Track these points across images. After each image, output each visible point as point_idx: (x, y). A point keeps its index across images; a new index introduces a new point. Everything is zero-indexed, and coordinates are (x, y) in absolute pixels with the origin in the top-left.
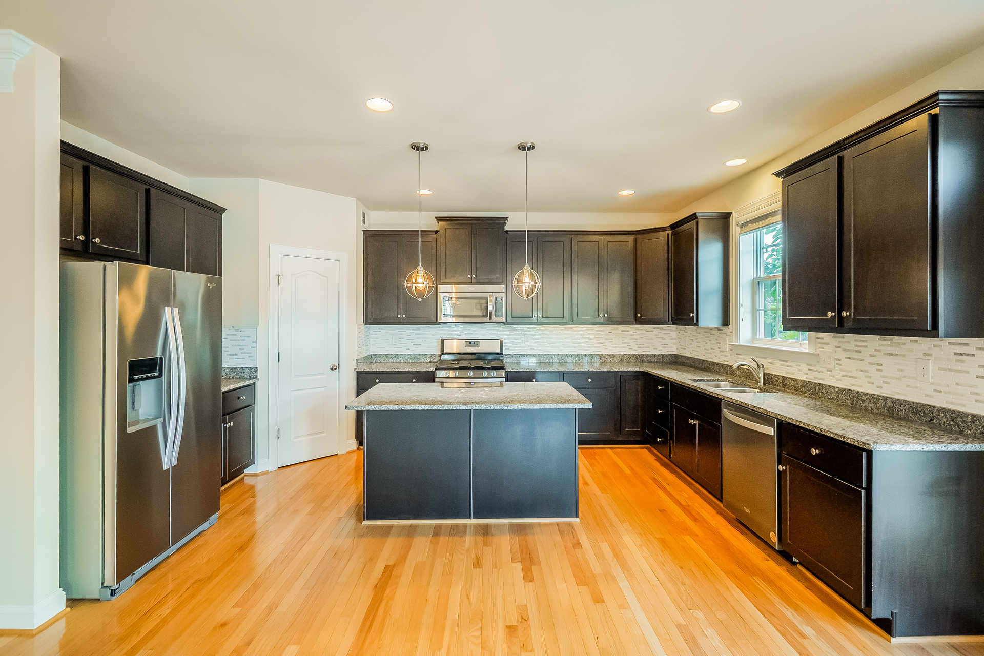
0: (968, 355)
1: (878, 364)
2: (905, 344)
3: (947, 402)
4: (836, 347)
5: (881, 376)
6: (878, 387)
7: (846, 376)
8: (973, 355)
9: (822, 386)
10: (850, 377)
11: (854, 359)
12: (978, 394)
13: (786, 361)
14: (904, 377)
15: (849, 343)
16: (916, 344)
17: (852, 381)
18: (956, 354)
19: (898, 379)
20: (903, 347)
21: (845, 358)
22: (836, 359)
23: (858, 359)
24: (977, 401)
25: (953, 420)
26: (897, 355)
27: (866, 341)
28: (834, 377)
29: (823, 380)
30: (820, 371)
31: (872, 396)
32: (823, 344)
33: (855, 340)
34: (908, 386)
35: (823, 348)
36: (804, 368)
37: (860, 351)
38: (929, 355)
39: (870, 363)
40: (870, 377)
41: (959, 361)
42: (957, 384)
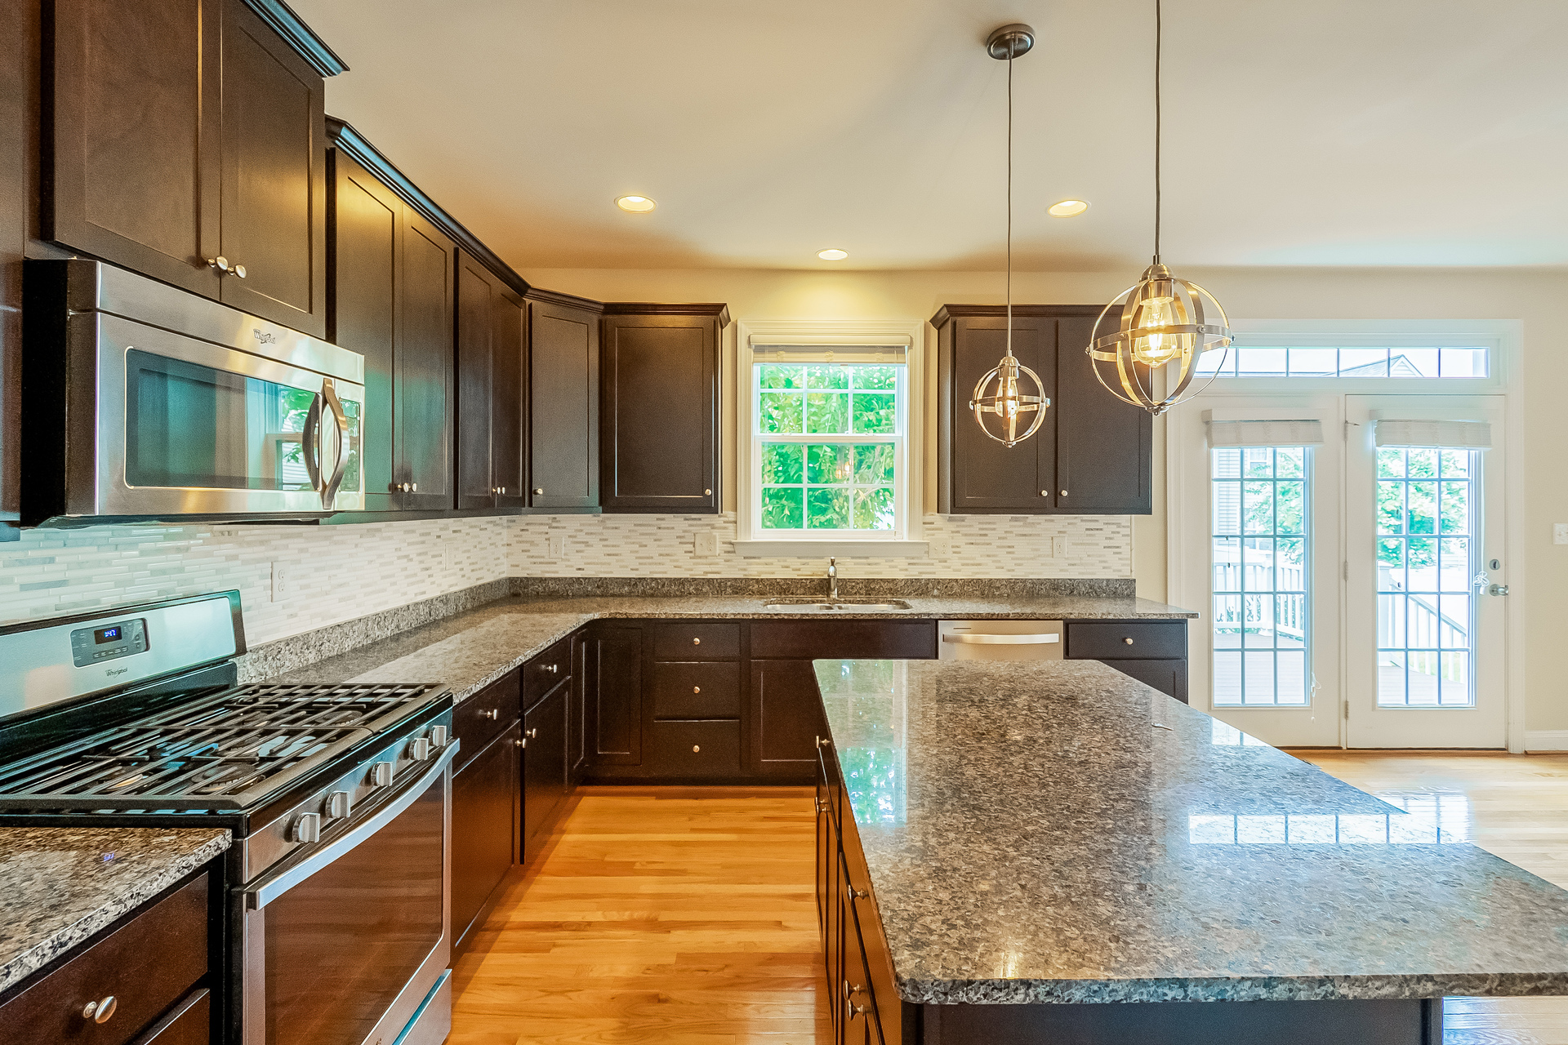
0: (1097, 529)
1: (1009, 547)
2: (1040, 523)
3: (1080, 573)
4: (953, 532)
5: (1013, 559)
6: (1009, 571)
7: (967, 565)
8: (1101, 529)
9: (938, 581)
10: (973, 565)
11: (978, 544)
12: (1105, 562)
13: (867, 558)
14: (1039, 556)
15: (971, 526)
16: (1052, 523)
17: (975, 569)
18: (1087, 529)
19: (1032, 559)
20: (1038, 526)
21: (967, 544)
22: (953, 547)
23: (983, 544)
24: (1104, 568)
25: (1091, 588)
26: (1031, 535)
27: (994, 523)
28: (949, 568)
29: (934, 573)
30: (928, 564)
31: (1008, 580)
32: (933, 529)
33: (980, 523)
34: (1042, 564)
35: (933, 535)
36: (902, 562)
37: (986, 535)
38: (1064, 532)
39: (998, 547)
40: (999, 561)
41: (1090, 535)
42: (1088, 556)
